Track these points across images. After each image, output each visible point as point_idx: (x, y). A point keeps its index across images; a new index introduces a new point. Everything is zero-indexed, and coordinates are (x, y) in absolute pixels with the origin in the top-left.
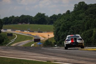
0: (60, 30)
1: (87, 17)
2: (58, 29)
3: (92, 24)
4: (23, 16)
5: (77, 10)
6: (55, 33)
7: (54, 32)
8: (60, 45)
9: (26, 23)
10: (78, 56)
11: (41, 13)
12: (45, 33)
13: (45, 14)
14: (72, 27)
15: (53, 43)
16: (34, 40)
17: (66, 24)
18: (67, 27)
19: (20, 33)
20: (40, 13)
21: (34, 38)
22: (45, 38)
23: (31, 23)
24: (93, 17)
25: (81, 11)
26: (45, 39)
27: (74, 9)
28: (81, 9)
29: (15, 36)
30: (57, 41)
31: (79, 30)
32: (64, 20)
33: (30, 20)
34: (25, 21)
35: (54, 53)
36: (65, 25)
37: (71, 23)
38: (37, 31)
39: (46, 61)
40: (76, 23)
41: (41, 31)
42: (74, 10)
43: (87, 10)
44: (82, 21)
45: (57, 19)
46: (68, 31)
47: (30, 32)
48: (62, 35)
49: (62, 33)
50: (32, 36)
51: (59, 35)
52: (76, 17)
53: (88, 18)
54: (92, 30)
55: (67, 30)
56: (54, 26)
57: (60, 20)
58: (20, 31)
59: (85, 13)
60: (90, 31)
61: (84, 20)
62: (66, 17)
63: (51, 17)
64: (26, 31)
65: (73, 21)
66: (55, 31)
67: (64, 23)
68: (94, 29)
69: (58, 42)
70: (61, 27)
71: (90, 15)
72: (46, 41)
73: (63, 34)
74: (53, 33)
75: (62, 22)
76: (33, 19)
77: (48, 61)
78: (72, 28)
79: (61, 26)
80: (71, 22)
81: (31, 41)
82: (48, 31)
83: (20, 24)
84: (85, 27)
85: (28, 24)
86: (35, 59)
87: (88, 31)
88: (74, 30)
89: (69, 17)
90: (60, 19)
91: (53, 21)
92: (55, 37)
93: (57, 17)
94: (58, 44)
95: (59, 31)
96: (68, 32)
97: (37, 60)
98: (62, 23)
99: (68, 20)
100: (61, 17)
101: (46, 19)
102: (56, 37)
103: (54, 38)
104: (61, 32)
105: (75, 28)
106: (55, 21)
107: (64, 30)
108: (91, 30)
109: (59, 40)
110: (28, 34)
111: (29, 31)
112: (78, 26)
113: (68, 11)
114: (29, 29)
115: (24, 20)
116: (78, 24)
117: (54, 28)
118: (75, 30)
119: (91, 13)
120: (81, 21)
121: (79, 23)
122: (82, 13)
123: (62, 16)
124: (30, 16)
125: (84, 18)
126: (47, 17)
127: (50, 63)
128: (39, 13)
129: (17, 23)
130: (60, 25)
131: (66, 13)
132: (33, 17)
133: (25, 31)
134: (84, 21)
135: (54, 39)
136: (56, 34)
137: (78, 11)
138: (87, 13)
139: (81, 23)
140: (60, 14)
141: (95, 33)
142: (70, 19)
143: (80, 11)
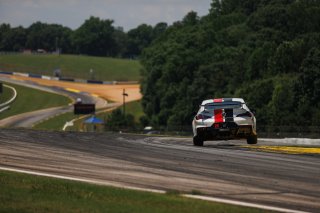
0: (163, 76)
1: (254, 35)
2: (158, 75)
3: (269, 61)
4: (38, 26)
5: (222, 13)
6: (145, 86)
7: (142, 82)
8: (162, 127)
9: (49, 50)
10: (265, 173)
11: (101, 19)
12: (112, 84)
13: (112, 22)
14: (202, 67)
15: (137, 120)
16: (73, 108)
17: (185, 56)
18: (185, 67)
19: (28, 82)
20: (98, 19)
21: (74, 102)
22: (109, 102)
23: (64, 51)
24: (275, 37)
25: (233, 14)
26: (111, 105)
27: (210, 7)
28: (233, 9)
29: (12, 93)
30: (150, 114)
31: (227, 78)
32: (175, 44)
33: (62, 39)
34: (46, 44)
35: (175, 158)
36: (181, 62)
37: (199, 55)
38: (84, 78)
39: (163, 192)
40: (218, 55)
41: (97, 78)
42: (211, 10)
43: (256, 14)
44: (237, 51)
45: (153, 42)
46: (188, 80)
47: (60, 80)
48: (167, 93)
49: (170, 88)
50: (66, 95)
51: (159, 92)
52: (216, 37)
53: (258, 41)
54: (271, 82)
55: (186, 80)
56: (143, 62)
57: (165, 44)
58: (27, 75)
59: (248, 24)
60: (263, 85)
61: (243, 47)
62: (184, 35)
63: (133, 33)
64: (49, 78)
65: (206, 47)
66: (146, 79)
67: (175, 56)
68: (276, 77)
69: (155, 118)
70: (166, 68)
71: (263, 30)
72: (113, 112)
73: (173, 92)
74: (138, 86)
75: (170, 49)
76: (72, 36)
77: (170, 192)
78: (203, 71)
79: (167, 65)
80: (201, 51)
81: (64, 112)
82: (122, 79)
83: (27, 53)
84: (246, 69)
85: (56, 54)
86: (117, 180)
87: (257, 82)
88: (208, 80)
89: (194, 34)
90: (165, 39)
91: (140, 47)
92: (144, 98)
93: (151, 35)
94: (155, 122)
95: (159, 80)
96: (190, 83)
97: (130, 188)
98: (170, 53)
99: (190, 44)
100: (167, 33)
101: (117, 39)
102: (148, 100)
103: (140, 105)
104: (165, 85)
105: (213, 72)
106: (146, 46)
107: (175, 78)
108: (265, 81)
109: (157, 110)
110: (54, 88)
111: (57, 76)
112: (221, 67)
113: (192, 16)
114: (59, 71)
115: (44, 39)
116: (222, 58)
117: (141, 70)
118: (212, 79)
119: (267, 24)
120: (233, 48)
121: (228, 56)
122: (237, 22)
123: (171, 29)
124: (64, 26)
125: (243, 39)
126: (120, 31)
127: (180, 200)
128: (92, 18)
129: (17, 50)
130: (163, 60)
131: (185, 21)
132: (73, 32)
133: (44, 77)
134: (245, 51)
135: (141, 108)
136: (149, 91)
137: (223, 17)
138: (256, 23)
139: (233, 57)
140: (162, 25)
141: (278, 89)
142: (197, 43)
143: (230, 15)
